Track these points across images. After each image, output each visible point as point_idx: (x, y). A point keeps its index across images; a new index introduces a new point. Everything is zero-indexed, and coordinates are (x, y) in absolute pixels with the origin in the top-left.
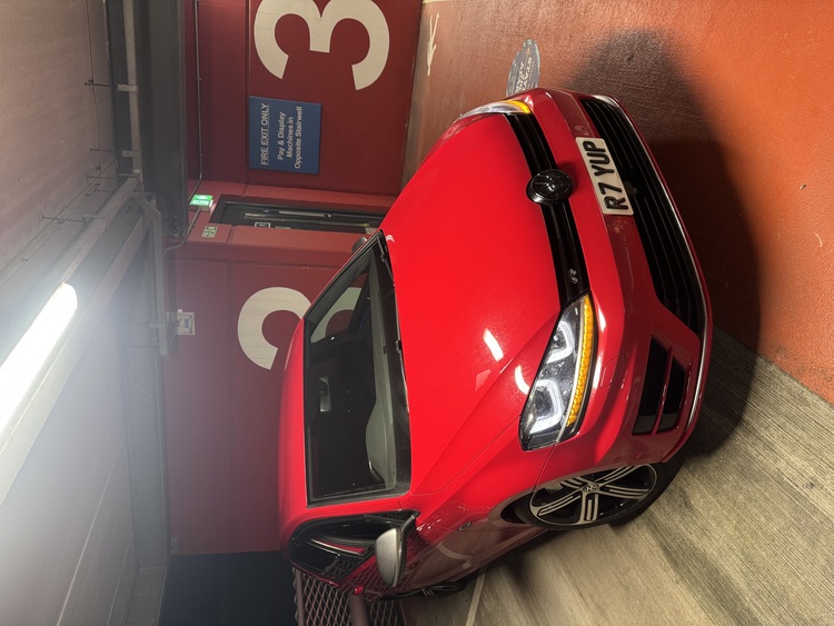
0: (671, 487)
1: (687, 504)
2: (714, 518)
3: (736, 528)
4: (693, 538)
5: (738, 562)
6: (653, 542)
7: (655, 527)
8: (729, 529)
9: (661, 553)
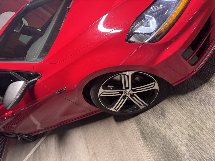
0: (156, 107)
1: (163, 114)
2: (177, 120)
3: (189, 125)
4: (161, 129)
5: (186, 140)
6: (136, 129)
7: (140, 123)
8: (185, 125)
9: (139, 133)
